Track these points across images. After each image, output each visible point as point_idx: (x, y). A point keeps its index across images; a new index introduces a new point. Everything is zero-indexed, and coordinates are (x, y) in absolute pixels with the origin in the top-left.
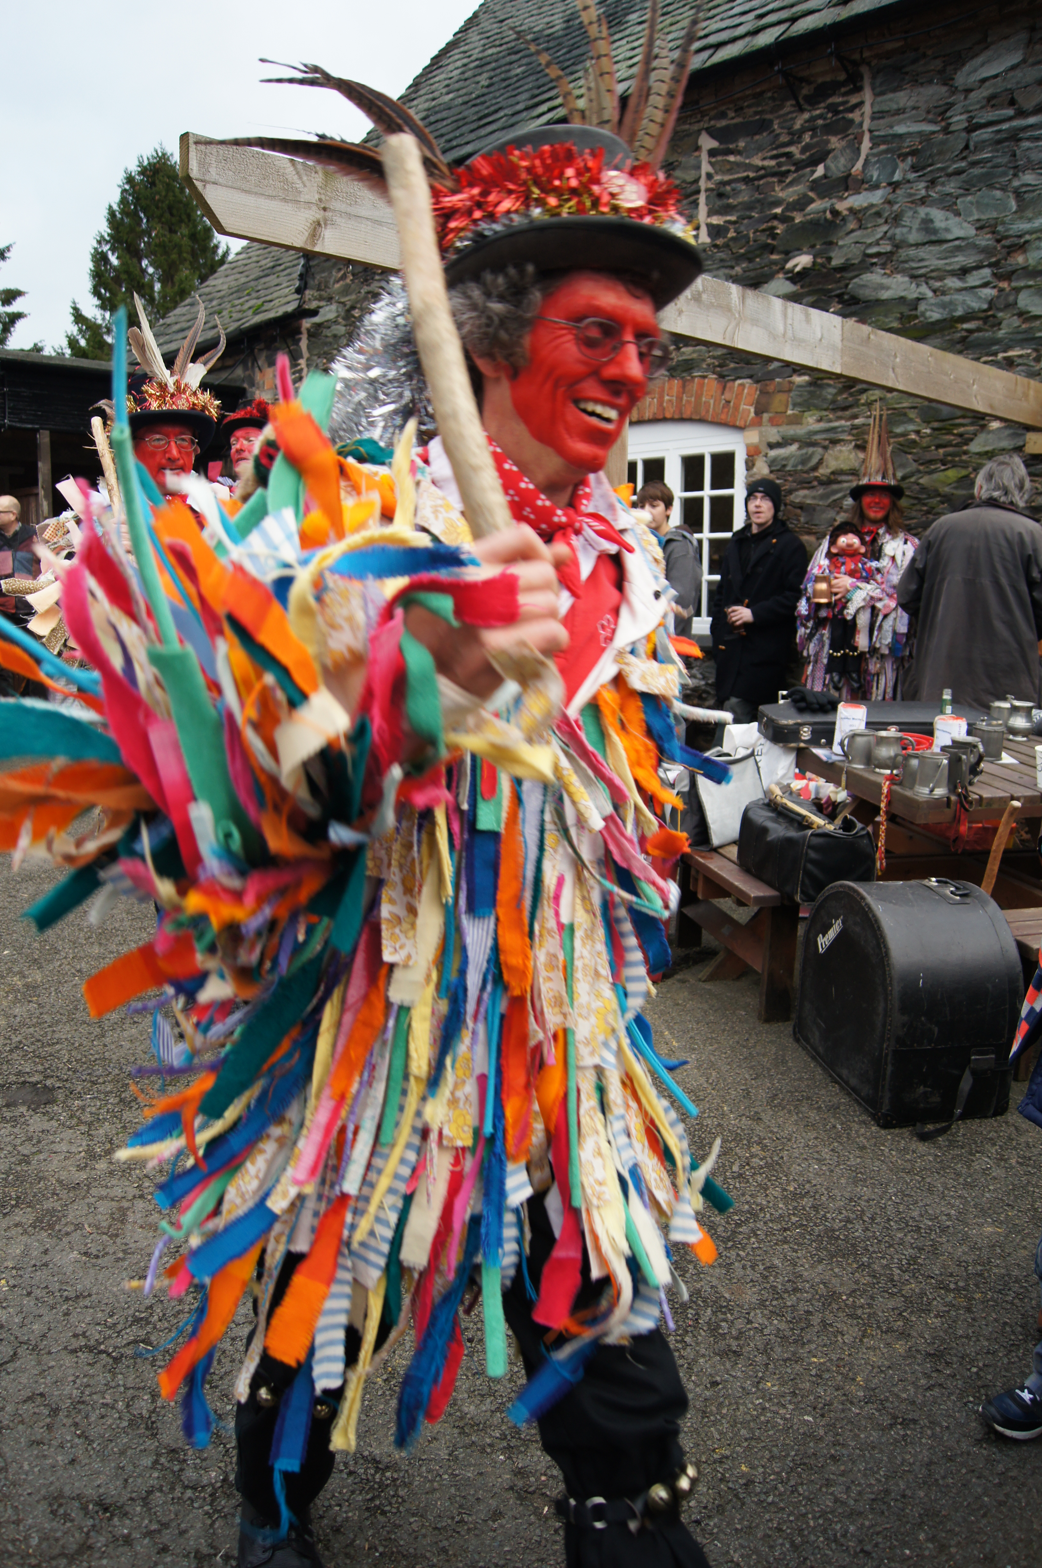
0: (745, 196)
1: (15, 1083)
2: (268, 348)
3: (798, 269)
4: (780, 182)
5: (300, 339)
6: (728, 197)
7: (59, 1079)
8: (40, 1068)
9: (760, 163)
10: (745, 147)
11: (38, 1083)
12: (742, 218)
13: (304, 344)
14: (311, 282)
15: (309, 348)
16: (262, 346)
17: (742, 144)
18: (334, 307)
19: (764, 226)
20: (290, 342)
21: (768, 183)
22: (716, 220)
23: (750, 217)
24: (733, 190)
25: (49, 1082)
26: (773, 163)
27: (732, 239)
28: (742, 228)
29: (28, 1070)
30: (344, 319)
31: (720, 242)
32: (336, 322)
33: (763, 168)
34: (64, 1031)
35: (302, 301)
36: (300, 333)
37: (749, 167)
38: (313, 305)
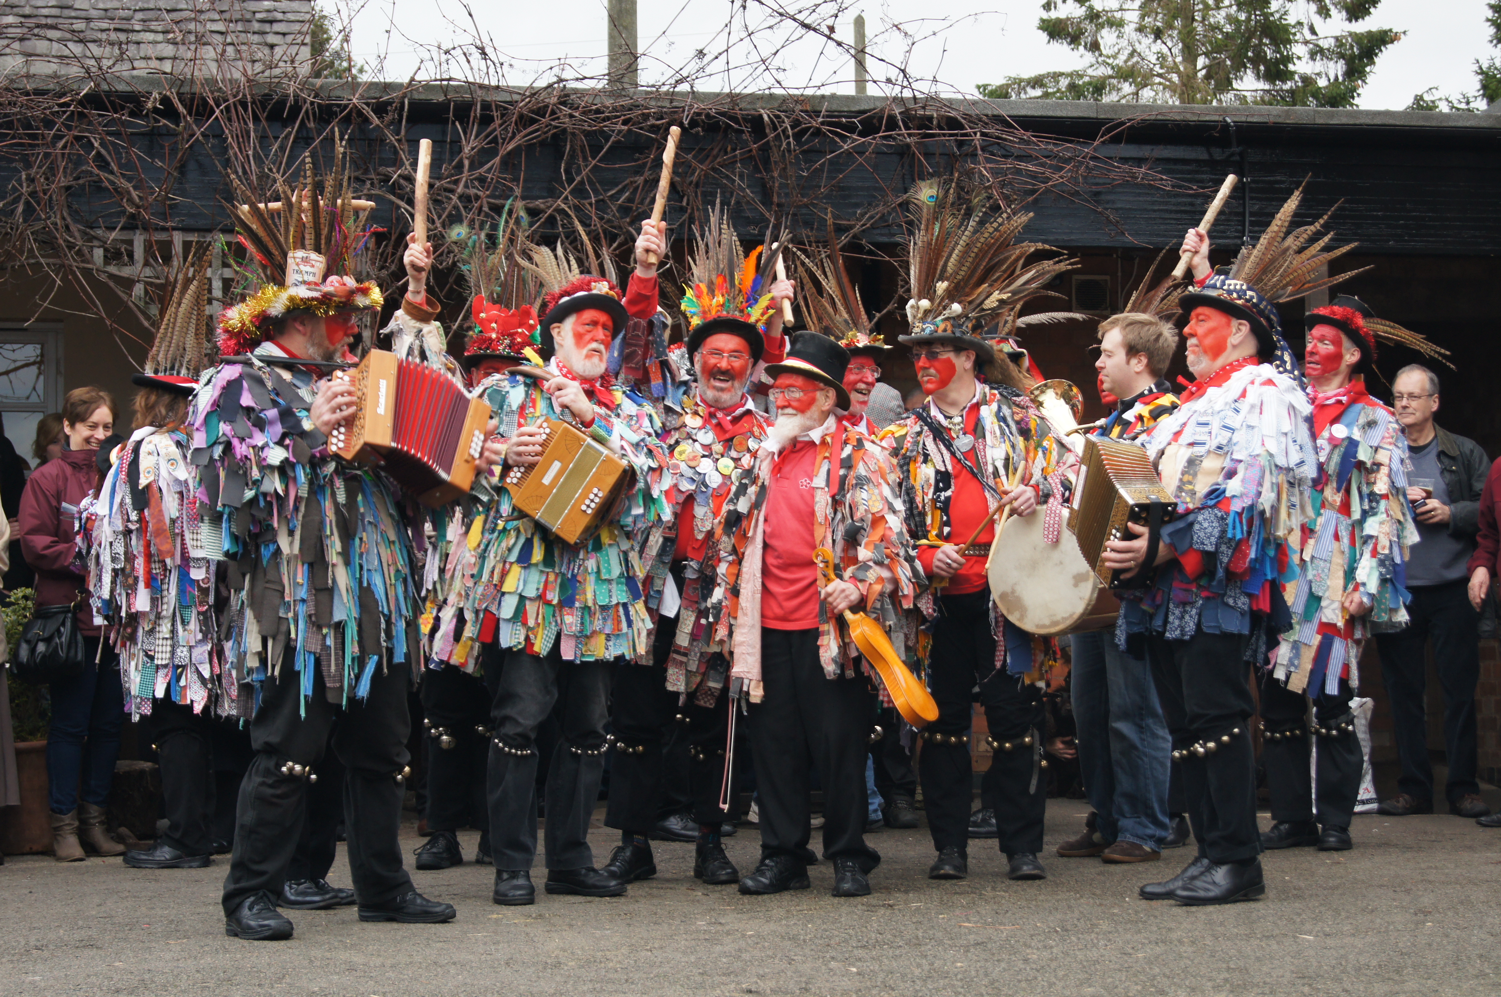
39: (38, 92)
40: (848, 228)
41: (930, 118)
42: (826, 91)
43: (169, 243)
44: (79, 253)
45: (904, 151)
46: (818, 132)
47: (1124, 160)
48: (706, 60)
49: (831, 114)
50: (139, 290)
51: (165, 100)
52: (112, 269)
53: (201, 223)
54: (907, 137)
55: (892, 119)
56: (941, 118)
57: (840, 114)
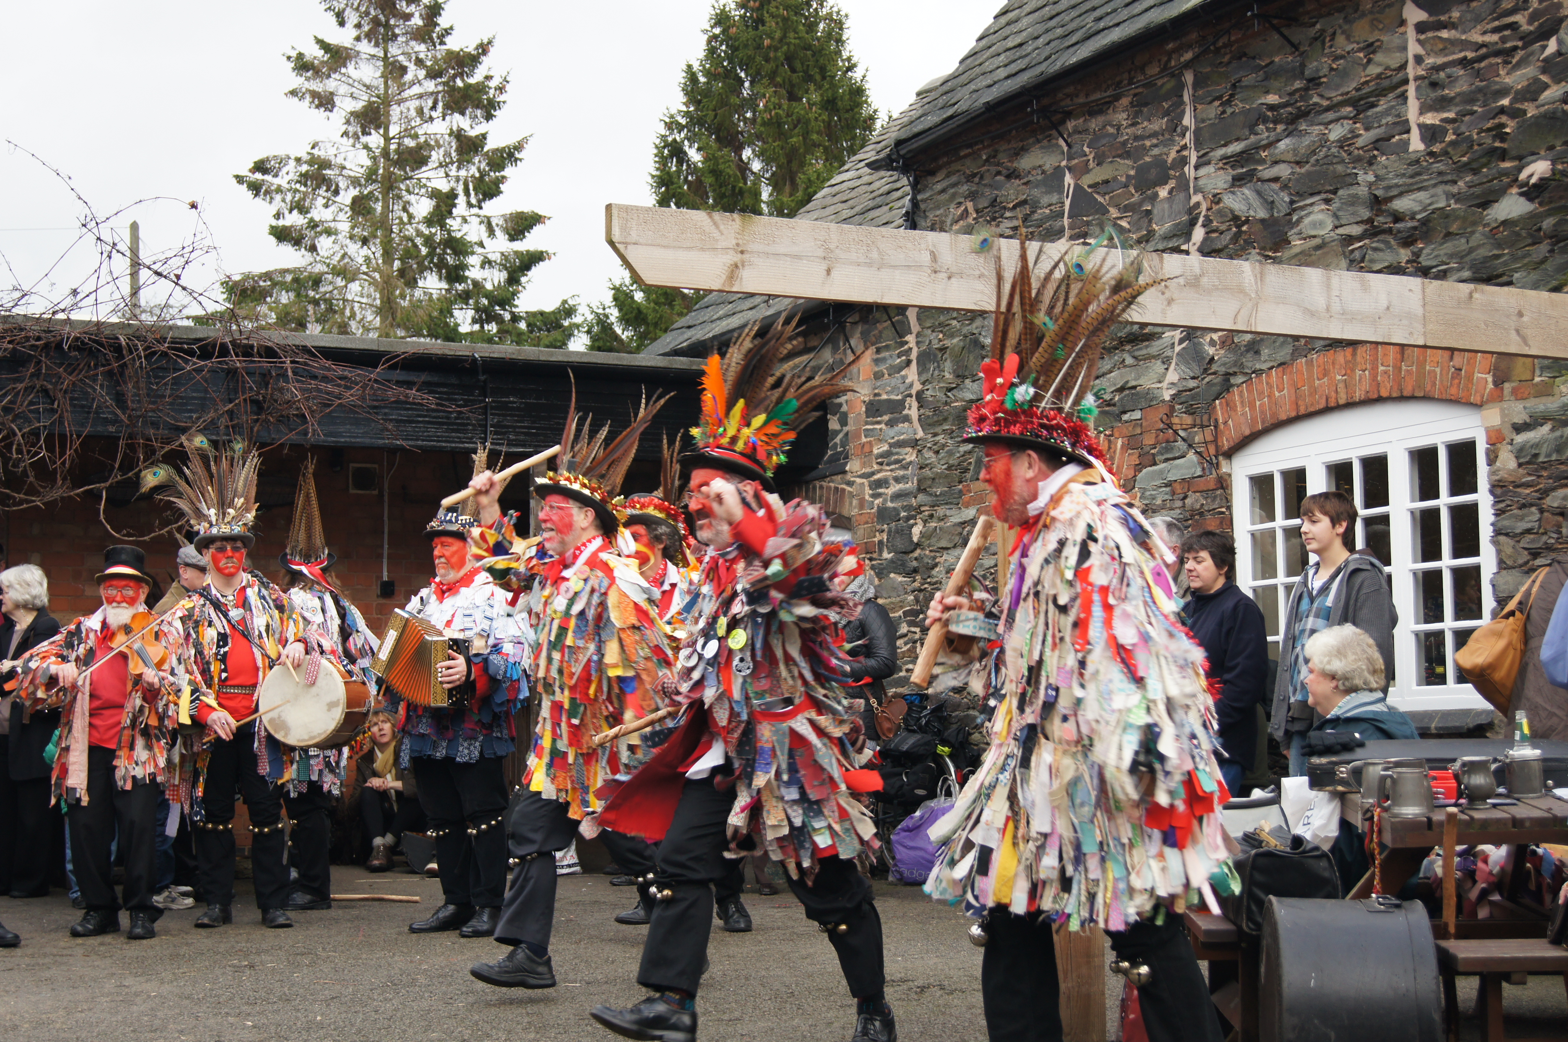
0: (1463, 84)
3: (1533, 180)
4: (1506, 63)
6: (1443, 88)
9: (1480, 39)
10: (1460, 18)
12: (1462, 114)
13: (912, 312)
14: (921, 221)
15: (918, 319)
17: (1455, 14)
19: (1489, 125)
20: (892, 311)
21: (1491, 65)
22: (1431, 119)
23: (1472, 113)
24: (1449, 77)
26: (1495, 38)
27: (1452, 143)
28: (1463, 128)
31: (1437, 148)
33: (1483, 45)
37: (1465, 45)
41: (252, 347)
47: (399, 383)
48: (79, 297)
56: (260, 347)
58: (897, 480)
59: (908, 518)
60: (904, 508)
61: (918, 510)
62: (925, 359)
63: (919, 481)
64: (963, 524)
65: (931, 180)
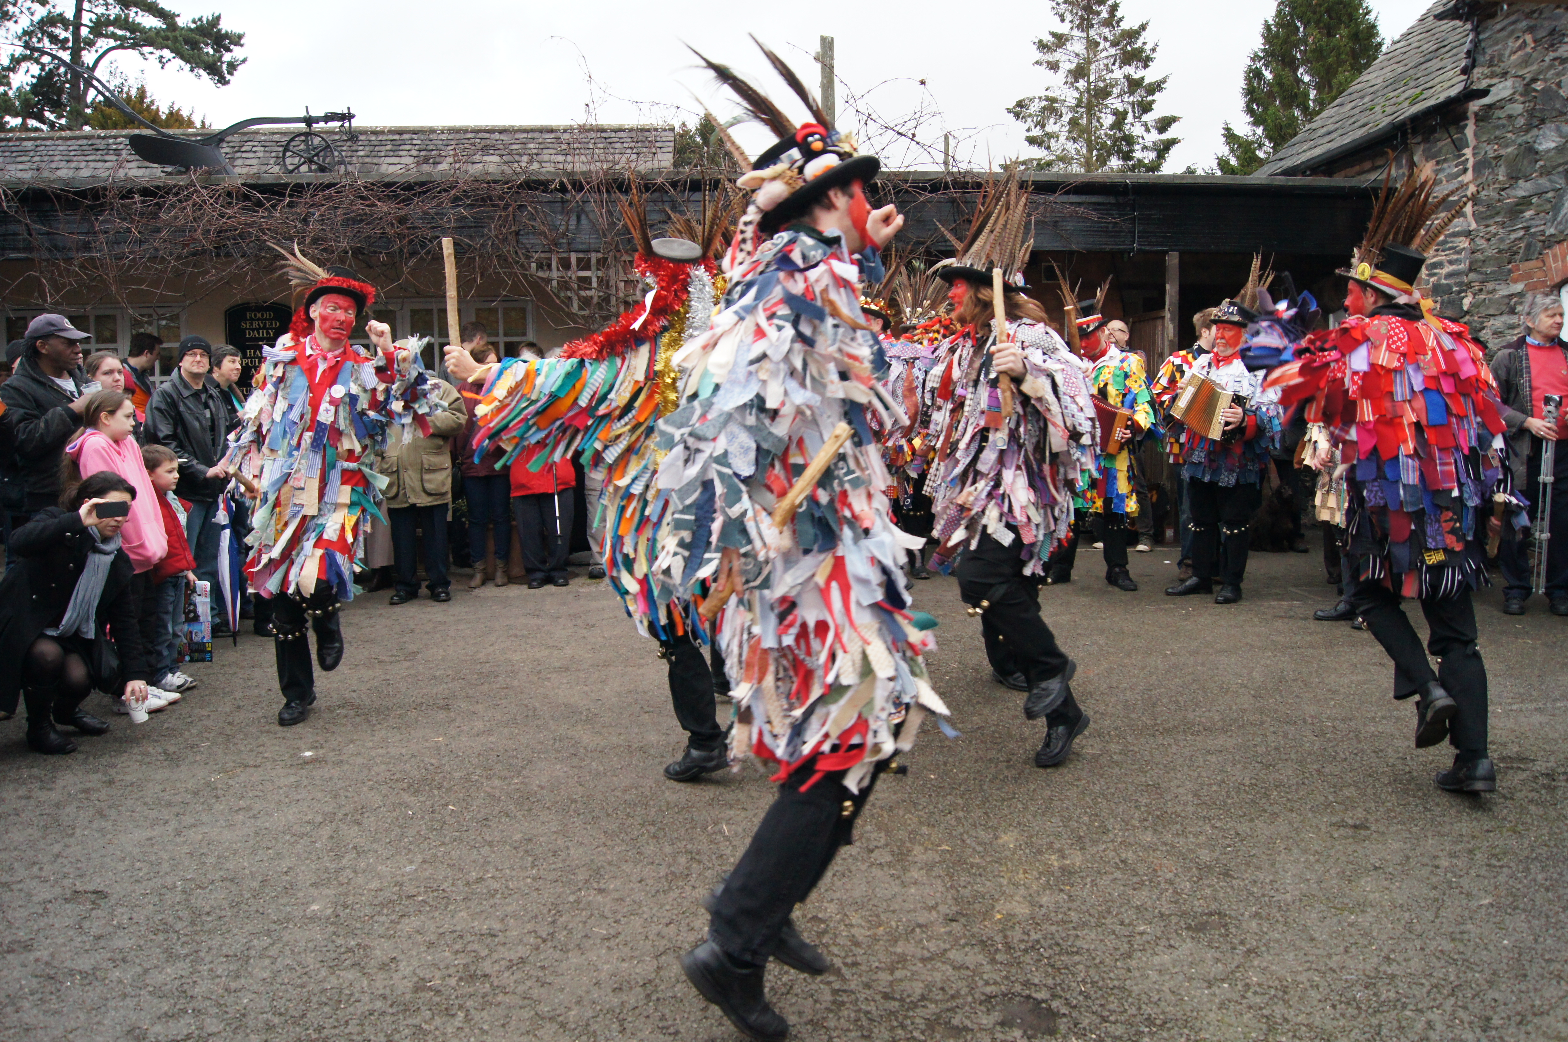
1: (1020, 995)
2: (1426, 140)
5: (1466, 126)
7: (1068, 1003)
8: (1050, 982)
11: (1043, 1001)
13: (1470, 130)
14: (1481, 59)
15: (1475, 135)
16: (1419, 139)
18: (1509, 83)
20: (1452, 130)
25: (1055, 1004)
29: (1036, 981)
30: (1521, 95)
32: (1511, 100)
34: (1088, 939)
35: (1468, 83)
36: (1467, 118)
38: (1483, 84)
39: (495, 182)
40: (923, 243)
42: (911, 169)
43: (569, 259)
44: (522, 266)
45: (953, 201)
46: (907, 191)
47: (1072, 204)
49: (915, 181)
50: (555, 283)
51: (562, 184)
52: (540, 274)
53: (585, 247)
54: (953, 193)
55: (946, 183)
57: (919, 181)
58: (1451, 262)
59: (1459, 292)
60: (1456, 284)
61: (1469, 286)
62: (1479, 167)
63: (1471, 263)
64: (1510, 296)
65: (1490, 22)
